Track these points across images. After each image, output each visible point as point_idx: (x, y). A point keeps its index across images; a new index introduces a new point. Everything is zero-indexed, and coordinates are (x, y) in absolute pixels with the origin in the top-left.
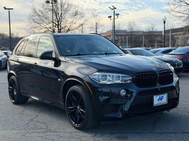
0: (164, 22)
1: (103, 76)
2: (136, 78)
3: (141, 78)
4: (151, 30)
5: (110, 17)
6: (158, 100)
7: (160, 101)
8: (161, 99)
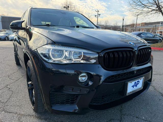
0: (123, 20)
1: (58, 51)
2: (104, 55)
3: (111, 56)
4: (115, 25)
5: (96, 16)
6: (132, 87)
7: (135, 87)
8: (136, 85)
